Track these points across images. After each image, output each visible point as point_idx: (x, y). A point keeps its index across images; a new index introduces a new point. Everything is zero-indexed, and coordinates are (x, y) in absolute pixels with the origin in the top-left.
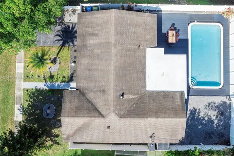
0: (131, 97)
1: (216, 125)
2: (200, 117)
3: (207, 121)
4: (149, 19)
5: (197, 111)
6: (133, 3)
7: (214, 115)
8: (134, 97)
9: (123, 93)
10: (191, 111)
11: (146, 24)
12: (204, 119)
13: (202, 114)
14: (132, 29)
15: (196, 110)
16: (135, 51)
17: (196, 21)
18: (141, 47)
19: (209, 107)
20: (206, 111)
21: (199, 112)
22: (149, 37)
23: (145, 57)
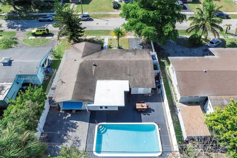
0: (93, 70)
1: (57, 147)
2: (68, 132)
3: (63, 139)
4: (151, 82)
5: (74, 129)
6: (162, 76)
7: (67, 145)
8: (93, 72)
9: (96, 66)
10: (75, 124)
11: (146, 80)
12: (65, 135)
13: (70, 134)
14: (141, 71)
15: (76, 128)
16: (125, 72)
17: (160, 129)
18: (128, 77)
19: (76, 140)
20: (73, 138)
21: (72, 131)
22: (137, 81)
23: (121, 79)
